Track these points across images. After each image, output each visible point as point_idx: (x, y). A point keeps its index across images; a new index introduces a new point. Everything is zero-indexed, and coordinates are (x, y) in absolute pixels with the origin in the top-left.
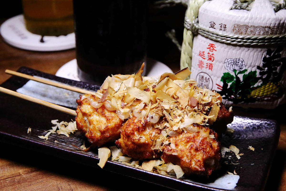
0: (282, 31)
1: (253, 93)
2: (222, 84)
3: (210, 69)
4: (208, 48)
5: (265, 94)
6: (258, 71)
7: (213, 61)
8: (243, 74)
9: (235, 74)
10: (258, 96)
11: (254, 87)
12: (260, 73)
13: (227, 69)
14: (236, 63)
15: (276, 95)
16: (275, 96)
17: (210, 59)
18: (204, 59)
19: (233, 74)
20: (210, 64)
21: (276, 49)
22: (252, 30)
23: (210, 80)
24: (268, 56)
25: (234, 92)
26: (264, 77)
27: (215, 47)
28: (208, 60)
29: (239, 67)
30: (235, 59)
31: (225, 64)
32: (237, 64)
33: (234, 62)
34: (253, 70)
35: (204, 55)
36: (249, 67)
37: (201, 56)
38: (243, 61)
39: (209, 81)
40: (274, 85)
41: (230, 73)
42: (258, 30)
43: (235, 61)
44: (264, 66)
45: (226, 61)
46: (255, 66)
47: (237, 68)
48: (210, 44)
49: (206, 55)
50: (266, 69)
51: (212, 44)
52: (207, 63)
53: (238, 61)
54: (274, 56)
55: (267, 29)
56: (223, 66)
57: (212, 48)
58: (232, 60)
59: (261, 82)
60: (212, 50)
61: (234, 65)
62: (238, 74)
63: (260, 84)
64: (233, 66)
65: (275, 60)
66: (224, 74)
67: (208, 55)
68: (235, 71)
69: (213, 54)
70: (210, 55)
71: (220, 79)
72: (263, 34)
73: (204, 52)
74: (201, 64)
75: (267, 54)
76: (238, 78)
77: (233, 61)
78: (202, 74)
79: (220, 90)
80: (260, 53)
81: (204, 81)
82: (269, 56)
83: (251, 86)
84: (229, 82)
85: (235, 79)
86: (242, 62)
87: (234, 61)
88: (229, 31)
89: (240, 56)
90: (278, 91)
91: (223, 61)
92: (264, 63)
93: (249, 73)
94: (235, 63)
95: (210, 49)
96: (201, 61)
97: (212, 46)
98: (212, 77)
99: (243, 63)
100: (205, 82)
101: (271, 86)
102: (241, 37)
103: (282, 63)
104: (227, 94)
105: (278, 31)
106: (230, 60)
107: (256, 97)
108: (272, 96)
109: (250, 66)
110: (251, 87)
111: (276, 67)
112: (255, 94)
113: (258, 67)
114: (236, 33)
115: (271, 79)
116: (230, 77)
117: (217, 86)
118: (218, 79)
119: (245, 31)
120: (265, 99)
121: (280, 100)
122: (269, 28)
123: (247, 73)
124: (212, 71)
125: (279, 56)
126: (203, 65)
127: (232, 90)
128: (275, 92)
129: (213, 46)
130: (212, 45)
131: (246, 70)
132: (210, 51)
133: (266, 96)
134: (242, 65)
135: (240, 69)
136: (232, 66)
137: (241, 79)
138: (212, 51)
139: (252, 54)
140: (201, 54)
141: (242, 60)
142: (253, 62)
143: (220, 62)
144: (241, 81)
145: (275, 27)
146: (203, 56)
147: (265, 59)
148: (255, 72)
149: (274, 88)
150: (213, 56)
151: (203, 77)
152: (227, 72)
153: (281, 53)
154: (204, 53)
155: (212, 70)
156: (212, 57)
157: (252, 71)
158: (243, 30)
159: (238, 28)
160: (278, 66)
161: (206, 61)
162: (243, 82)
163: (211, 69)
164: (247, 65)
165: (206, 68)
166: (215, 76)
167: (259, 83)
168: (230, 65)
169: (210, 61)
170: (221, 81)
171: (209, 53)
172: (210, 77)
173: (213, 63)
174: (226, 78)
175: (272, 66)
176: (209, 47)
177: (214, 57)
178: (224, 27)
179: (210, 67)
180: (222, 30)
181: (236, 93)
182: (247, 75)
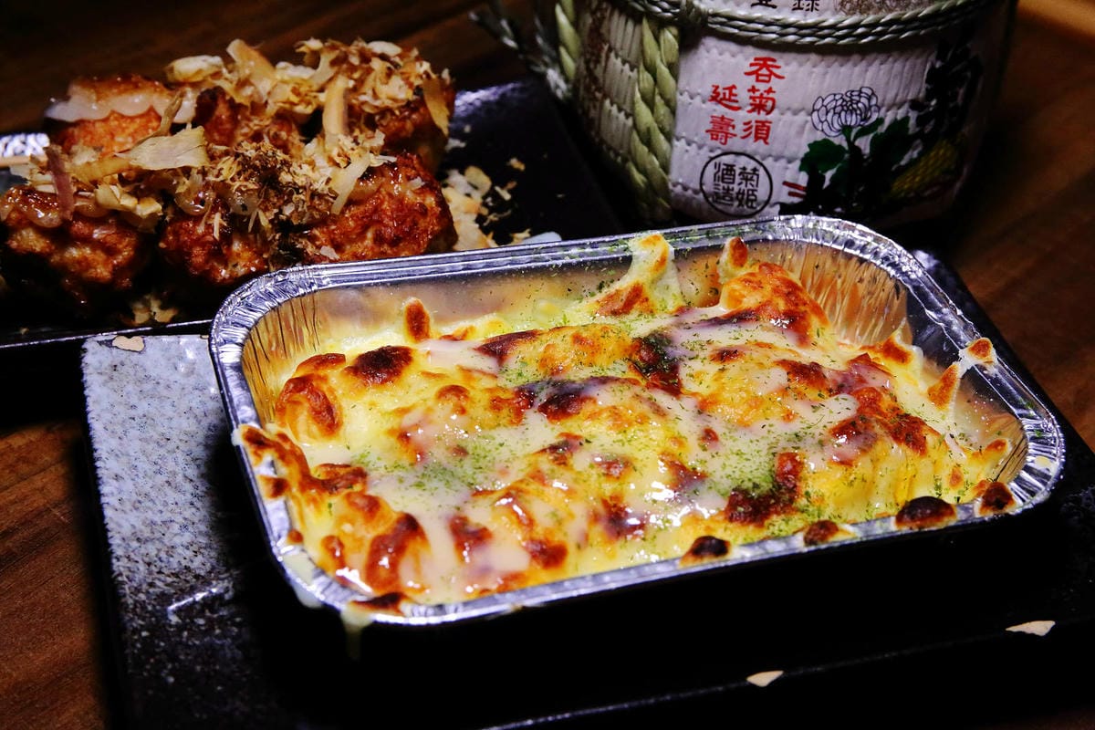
1: (896, 186)
2: (803, 179)
3: (757, 138)
4: (748, 74)
5: (927, 179)
6: (913, 115)
7: (768, 113)
8: (871, 135)
9: (848, 140)
10: (910, 189)
11: (899, 168)
12: (920, 121)
13: (823, 130)
14: (851, 105)
15: (952, 172)
16: (948, 178)
17: (758, 107)
18: (736, 109)
19: (840, 141)
20: (757, 122)
21: (957, 38)
23: (762, 172)
24: (938, 64)
25: (844, 195)
26: (928, 128)
27: (778, 67)
28: (750, 112)
29: (859, 117)
30: (848, 94)
31: (815, 114)
32: (853, 108)
33: (844, 103)
34: (901, 114)
35: (733, 98)
36: (888, 110)
37: (720, 102)
38: (873, 93)
39: (755, 177)
40: (950, 145)
41: (832, 139)
43: (848, 99)
44: (929, 96)
45: (818, 105)
46: (905, 102)
47: (852, 120)
48: (756, 59)
49: (743, 96)
50: (933, 103)
51: (765, 60)
52: (747, 121)
53: (857, 98)
54: (955, 60)
56: (807, 122)
57: (764, 71)
58: (838, 97)
59: (919, 145)
60: (767, 78)
61: (843, 114)
62: (855, 138)
63: (915, 154)
64: (840, 117)
65: (955, 70)
66: (813, 145)
67: (751, 94)
68: (847, 130)
69: (770, 91)
70: (757, 94)
71: (797, 164)
73: (731, 88)
74: (720, 128)
75: (937, 58)
76: (855, 150)
77: (839, 102)
78: (727, 159)
79: (796, 200)
80: (919, 61)
81: (738, 179)
82: (942, 61)
83: (892, 165)
84: (826, 171)
85: (847, 156)
86: (869, 99)
87: (844, 100)
88: (826, 10)
89: (864, 81)
90: (956, 162)
91: (810, 107)
92: (929, 87)
93: (890, 127)
94: (848, 105)
95: (758, 75)
96: (723, 118)
97: (765, 65)
98: (768, 163)
99: (873, 102)
100: (740, 184)
101: (942, 152)
102: (870, 18)
103: (968, 75)
104: (821, 207)
106: (831, 97)
107: (905, 196)
108: (941, 179)
109: (893, 105)
110: (893, 169)
111: (957, 89)
112: (902, 186)
113: (915, 105)
114: (851, 12)
115: (943, 129)
116: (832, 153)
117: (786, 189)
118: (790, 166)
120: (926, 193)
123: (882, 129)
124: (766, 143)
125: (966, 54)
126: (730, 128)
128: (951, 165)
129: (769, 63)
130: (763, 63)
131: (880, 121)
132: (758, 80)
133: (928, 186)
134: (870, 107)
135: (862, 120)
136: (836, 117)
137: (866, 150)
138: (768, 82)
139: (898, 66)
140: (722, 97)
141: (869, 92)
142: (901, 91)
143: (796, 113)
144: (866, 156)
146: (730, 100)
147: (931, 75)
148: (906, 119)
149: (948, 154)
150: (771, 95)
151: (730, 168)
152: (819, 136)
154: (734, 91)
155: (769, 140)
156: (768, 99)
157: (896, 119)
160: (961, 87)
161: (742, 117)
162: (870, 160)
163: (765, 139)
164: (883, 105)
165: (744, 138)
166: (777, 159)
167: (914, 150)
169: (759, 113)
170: (801, 169)
171: (753, 90)
172: (761, 164)
173: (769, 117)
174: (819, 159)
175: (949, 90)
176: (755, 68)
177: (773, 100)
179: (762, 131)
180: (802, 9)
182: (881, 134)
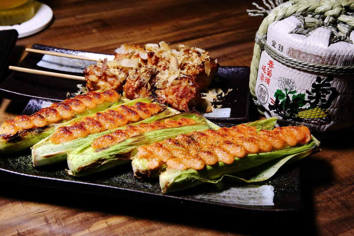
0: (333, 62)
2: (275, 99)
3: (267, 83)
4: (268, 64)
5: (312, 117)
6: (307, 95)
7: (270, 77)
8: (293, 95)
9: (286, 93)
10: (305, 117)
11: (301, 109)
12: (309, 97)
13: (280, 87)
15: (324, 120)
16: (322, 121)
17: (269, 74)
18: (265, 73)
19: (284, 92)
20: (268, 78)
21: (326, 78)
22: (304, 56)
23: (267, 93)
24: (317, 83)
26: (313, 101)
27: (273, 65)
28: (267, 75)
29: (290, 88)
30: (287, 79)
31: (279, 82)
34: (303, 93)
36: (298, 90)
38: (294, 82)
40: (322, 111)
41: (282, 91)
42: (310, 57)
44: (313, 91)
45: (280, 80)
46: (304, 90)
47: (288, 88)
48: (270, 61)
50: (315, 94)
51: (272, 61)
52: (266, 77)
53: (290, 82)
54: (324, 84)
55: (318, 58)
56: (277, 83)
57: (271, 65)
58: (285, 79)
59: (309, 105)
60: (271, 67)
61: (286, 85)
62: (288, 93)
65: (323, 88)
66: (278, 90)
67: (268, 70)
68: (286, 90)
69: (271, 71)
71: (274, 94)
72: (314, 62)
73: (265, 67)
74: (262, 76)
75: (316, 81)
76: (288, 97)
77: (285, 81)
78: (262, 86)
79: (272, 104)
80: (309, 79)
81: (263, 92)
82: (319, 83)
84: (280, 99)
85: (286, 98)
88: (285, 53)
89: (292, 77)
90: (326, 118)
91: (278, 79)
92: (313, 89)
93: (298, 95)
94: (288, 82)
95: (270, 65)
96: (263, 74)
97: (271, 63)
98: (268, 91)
99: (294, 85)
100: (263, 94)
101: (318, 111)
102: (295, 60)
103: (331, 92)
104: (278, 109)
105: (328, 61)
106: (283, 79)
107: (303, 119)
108: (318, 120)
109: (300, 89)
110: (299, 108)
111: (325, 94)
112: (301, 114)
113: (307, 92)
114: (290, 56)
115: (319, 104)
116: (282, 95)
117: (271, 100)
118: (272, 94)
119: (297, 55)
120: (312, 122)
121: (327, 126)
122: (321, 57)
123: (296, 94)
125: (329, 85)
126: (264, 78)
127: (283, 106)
128: (323, 117)
129: (272, 63)
131: (295, 92)
132: (269, 67)
133: (313, 119)
136: (284, 85)
139: (302, 77)
140: (264, 69)
142: (303, 85)
143: (275, 79)
144: (291, 100)
145: (326, 58)
147: (314, 85)
148: (304, 95)
150: (271, 72)
151: (262, 89)
153: (331, 82)
156: (271, 73)
157: (301, 94)
158: (297, 54)
159: (292, 51)
160: (327, 94)
162: (292, 102)
163: (269, 84)
164: (297, 87)
165: (265, 81)
166: (270, 91)
167: (307, 106)
168: (283, 83)
170: (274, 96)
171: (268, 69)
174: (279, 95)
175: (321, 93)
176: (270, 63)
178: (281, 48)
179: (268, 81)
180: (279, 50)
181: (285, 110)
182: (296, 96)
